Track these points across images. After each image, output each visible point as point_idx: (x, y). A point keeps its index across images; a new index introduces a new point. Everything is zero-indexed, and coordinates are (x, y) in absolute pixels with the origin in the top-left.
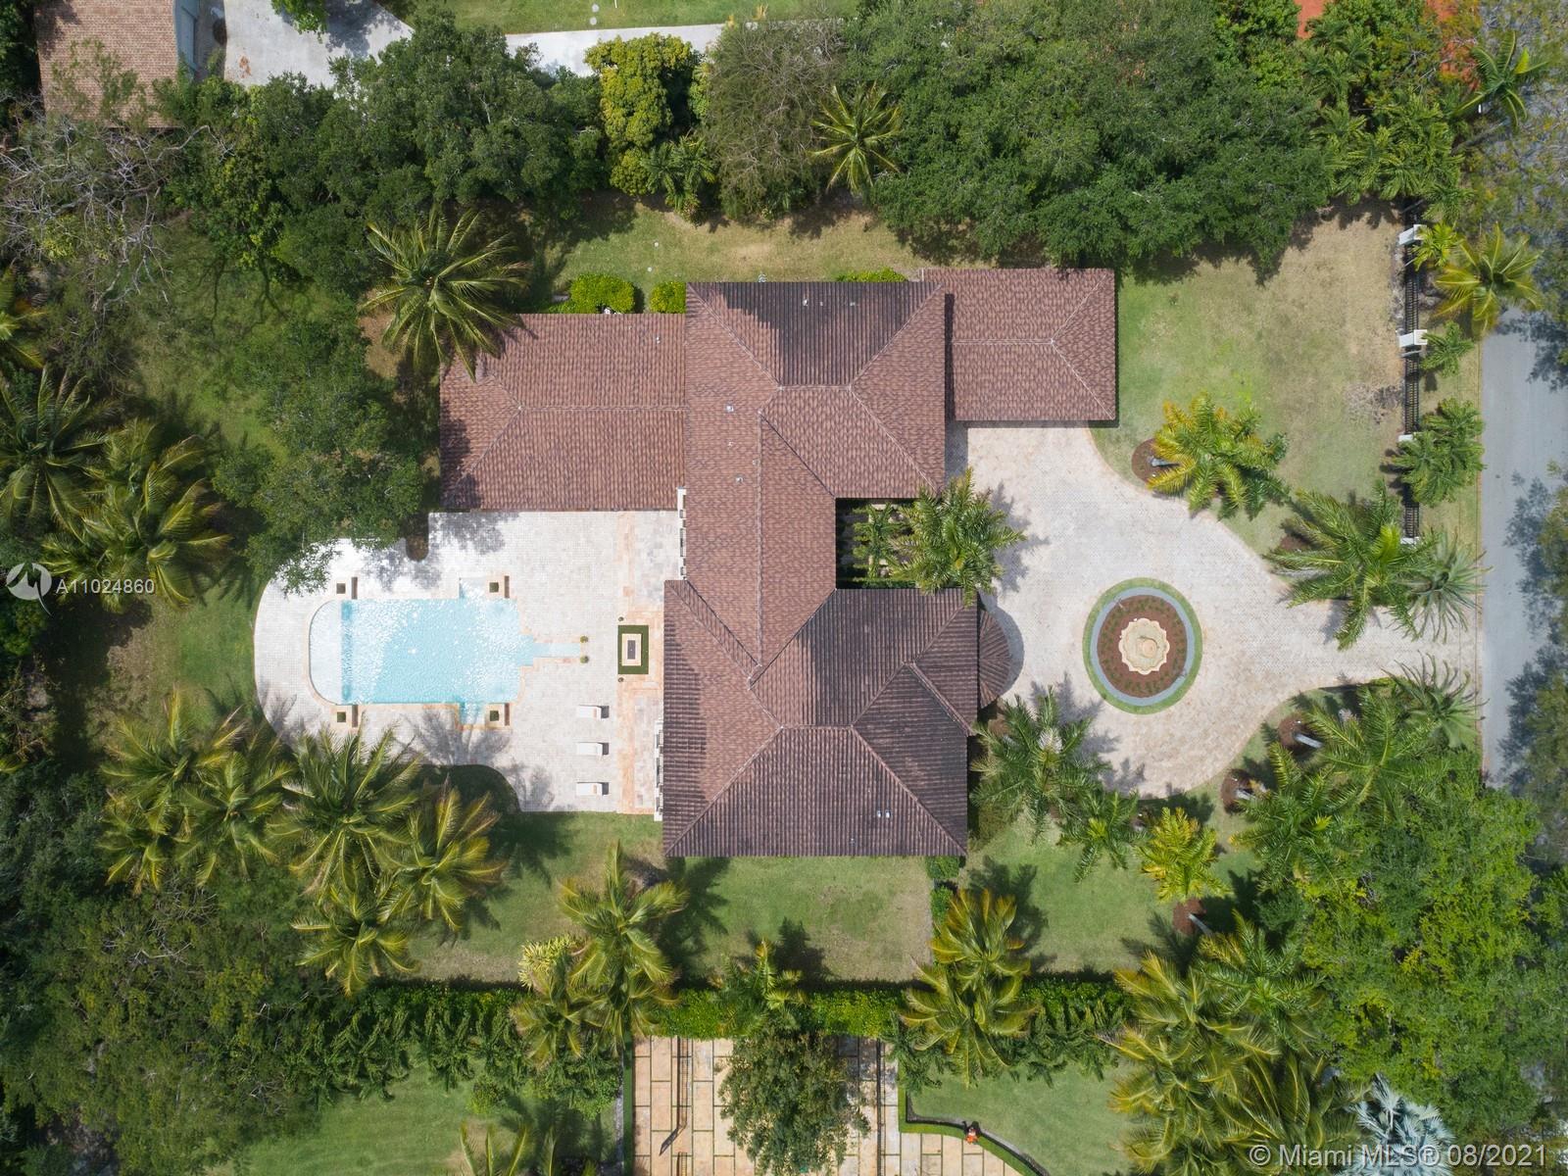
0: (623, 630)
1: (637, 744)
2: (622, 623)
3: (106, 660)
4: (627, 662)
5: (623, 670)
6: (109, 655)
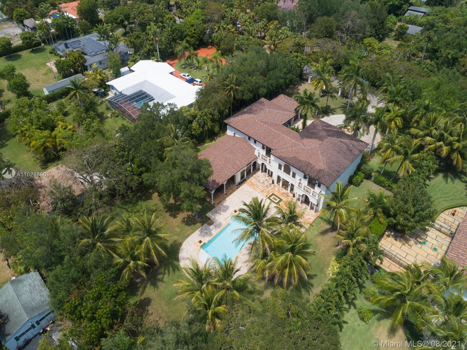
0: (269, 198)
4: (277, 201)
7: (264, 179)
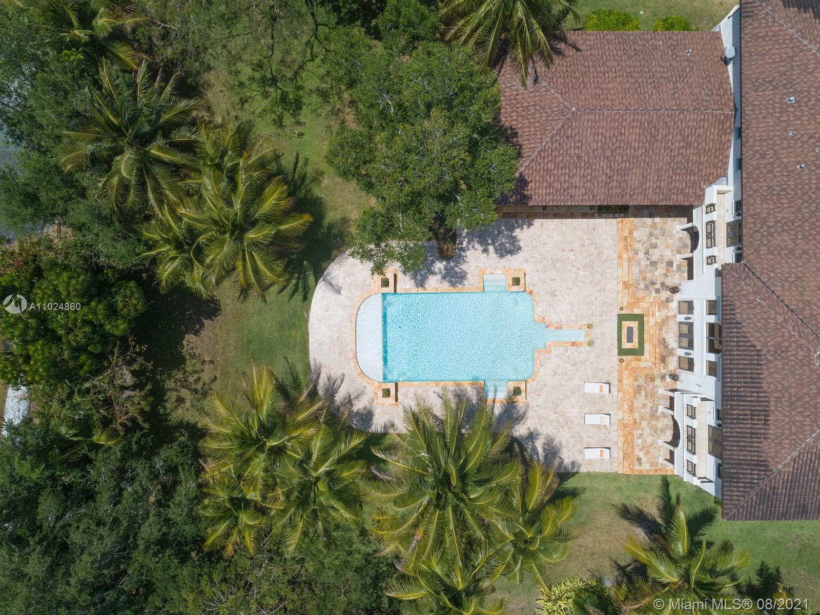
0: (621, 318)
1: (637, 415)
2: (622, 312)
3: (182, 346)
4: (626, 345)
5: (622, 352)
6: (185, 343)
7: (668, 254)
